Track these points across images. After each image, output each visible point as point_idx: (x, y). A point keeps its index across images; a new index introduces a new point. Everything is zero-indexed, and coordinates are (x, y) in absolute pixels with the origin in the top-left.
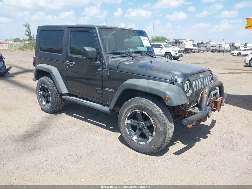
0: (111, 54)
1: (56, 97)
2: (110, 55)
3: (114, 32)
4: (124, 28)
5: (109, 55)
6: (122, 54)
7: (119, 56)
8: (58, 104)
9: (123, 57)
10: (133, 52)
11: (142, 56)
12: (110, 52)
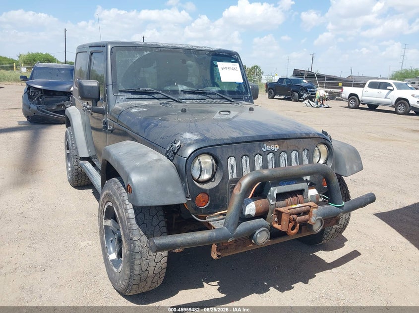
0: (125, 92)
1: (75, 161)
2: (123, 93)
3: (148, 52)
4: (177, 46)
5: (119, 94)
6: (153, 93)
7: (144, 96)
8: (79, 172)
9: (154, 98)
10: (185, 92)
11: (207, 100)
12: (123, 89)
